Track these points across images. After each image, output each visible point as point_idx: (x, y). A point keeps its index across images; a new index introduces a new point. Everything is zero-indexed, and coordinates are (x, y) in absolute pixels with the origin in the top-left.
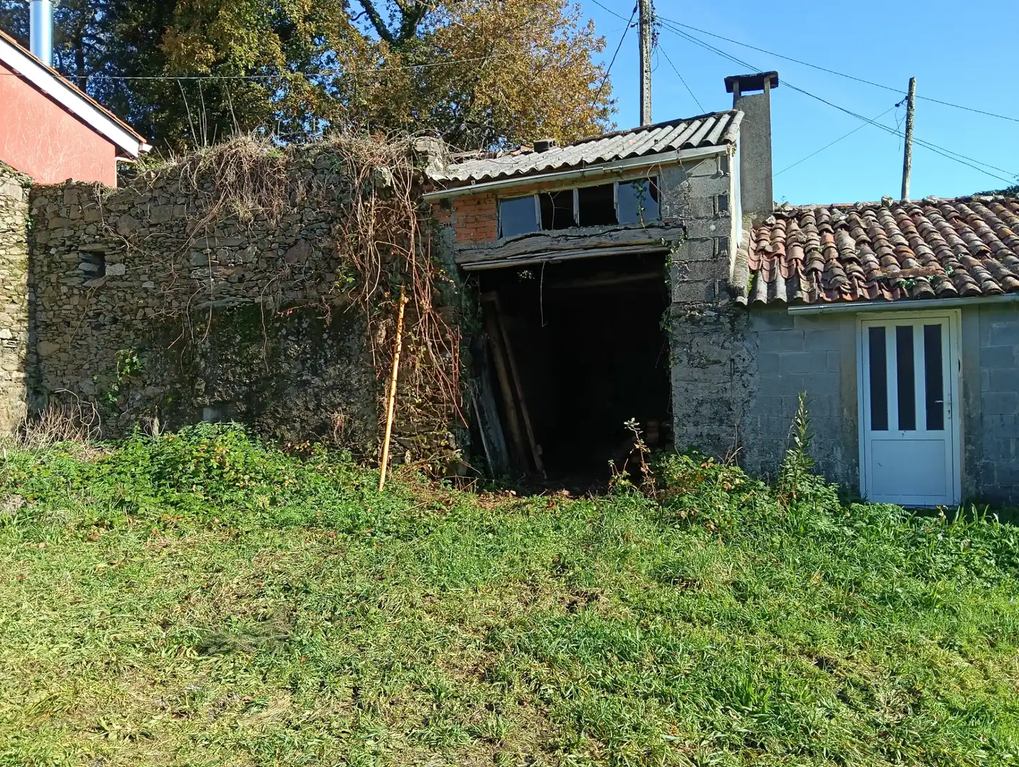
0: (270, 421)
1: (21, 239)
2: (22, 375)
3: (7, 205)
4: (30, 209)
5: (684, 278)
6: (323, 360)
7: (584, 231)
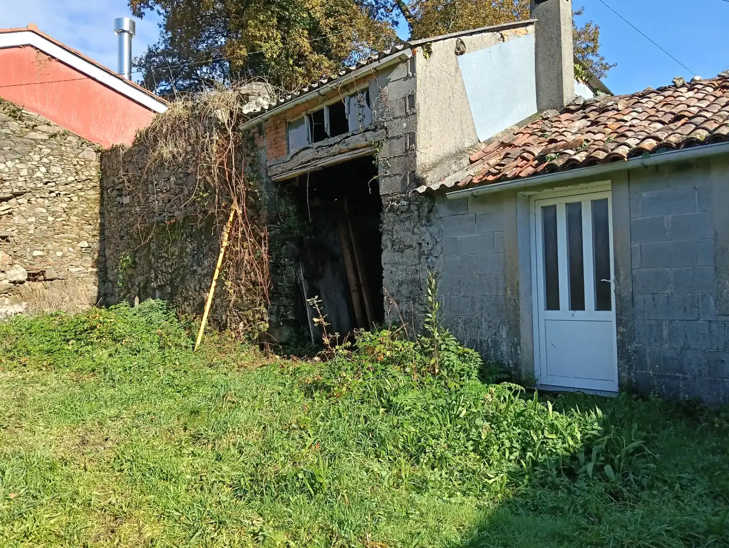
0: (180, 299)
1: (96, 184)
2: (95, 270)
3: (85, 164)
4: (101, 166)
5: (386, 173)
6: (202, 255)
7: (331, 140)
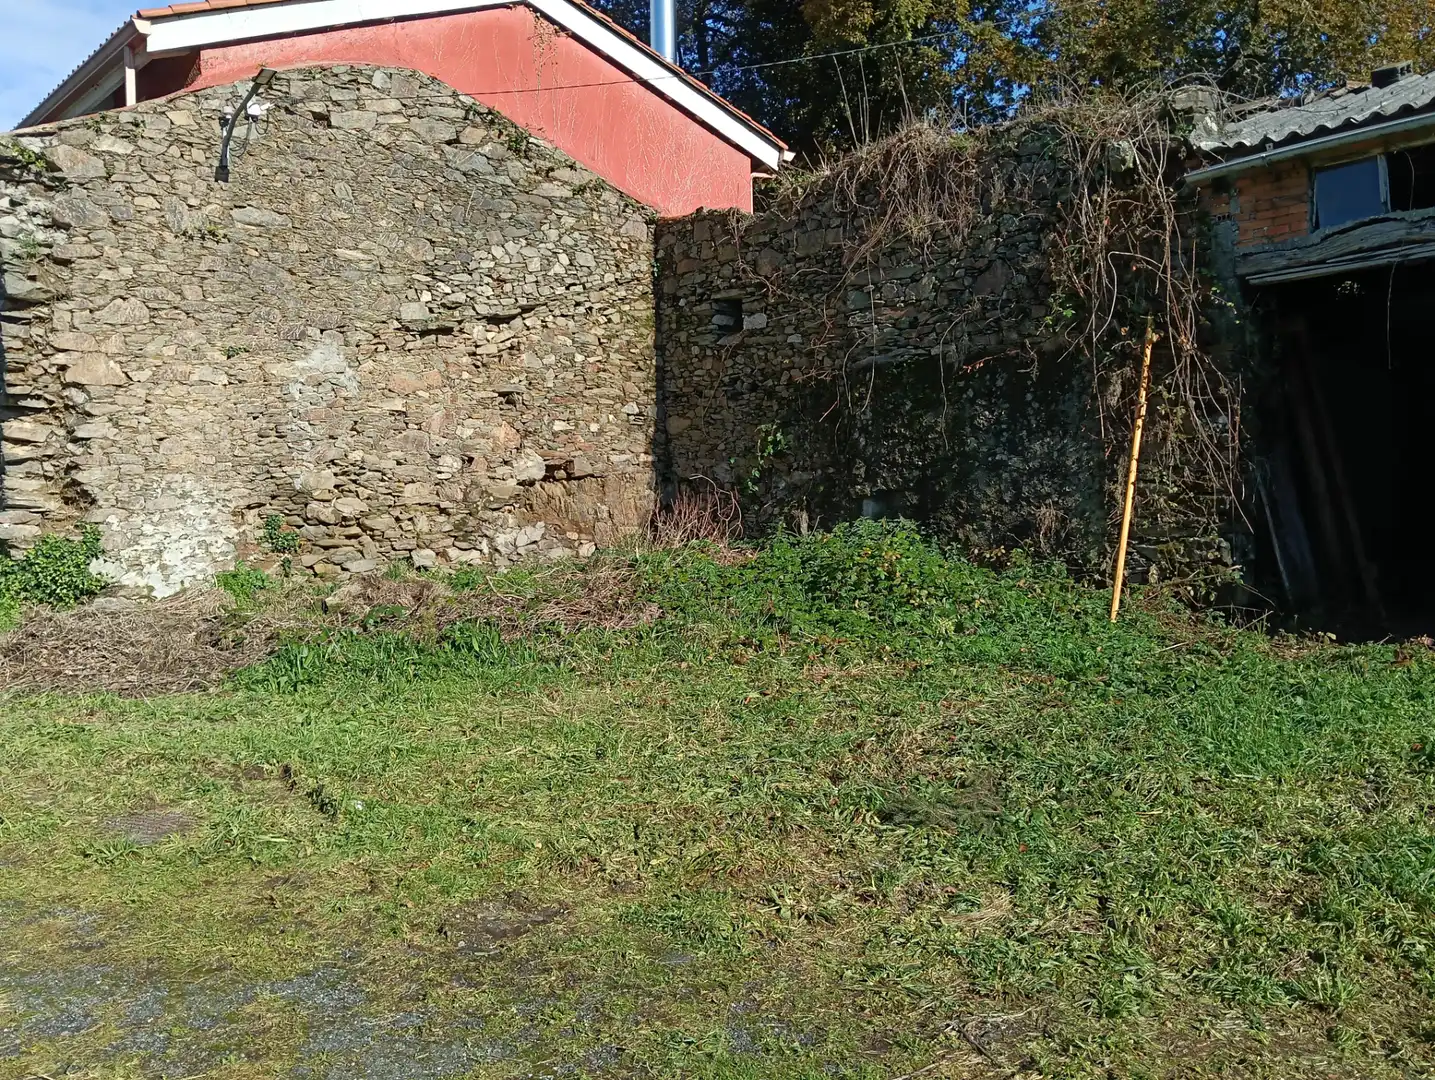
0: (950, 518)
2: (650, 458)
4: (656, 251)
6: (1024, 432)
